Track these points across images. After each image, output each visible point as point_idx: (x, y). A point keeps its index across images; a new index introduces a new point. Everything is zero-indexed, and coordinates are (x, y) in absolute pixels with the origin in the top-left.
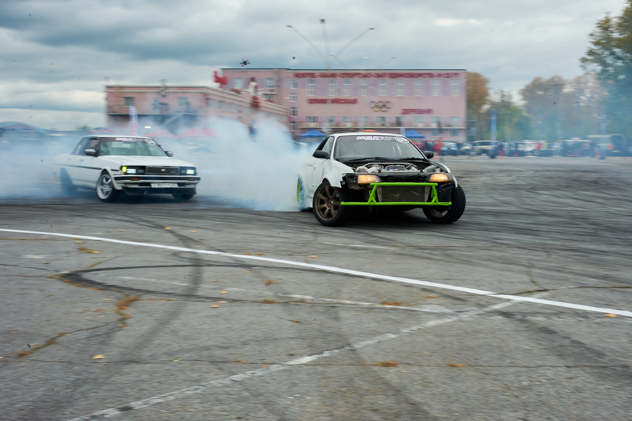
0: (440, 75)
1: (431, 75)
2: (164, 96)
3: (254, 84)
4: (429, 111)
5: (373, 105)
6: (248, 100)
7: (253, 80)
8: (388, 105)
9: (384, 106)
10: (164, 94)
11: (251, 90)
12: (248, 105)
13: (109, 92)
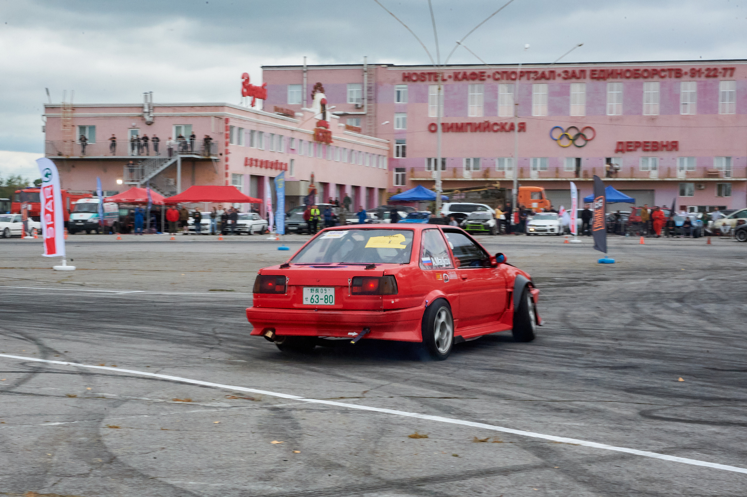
0: (694, 73)
1: (678, 73)
2: (150, 124)
3: (319, 96)
4: (674, 146)
5: (557, 134)
6: (310, 128)
7: (319, 87)
8: (589, 134)
9: (580, 135)
10: (148, 119)
11: (316, 108)
12: (311, 139)
13: (48, 118)
